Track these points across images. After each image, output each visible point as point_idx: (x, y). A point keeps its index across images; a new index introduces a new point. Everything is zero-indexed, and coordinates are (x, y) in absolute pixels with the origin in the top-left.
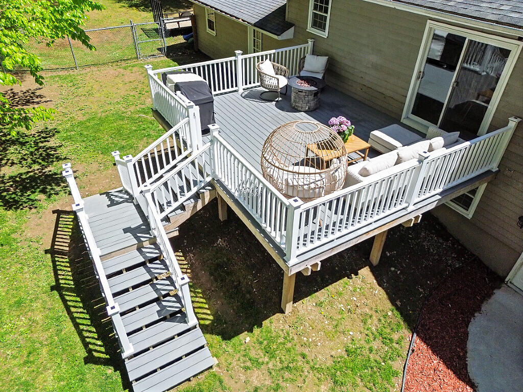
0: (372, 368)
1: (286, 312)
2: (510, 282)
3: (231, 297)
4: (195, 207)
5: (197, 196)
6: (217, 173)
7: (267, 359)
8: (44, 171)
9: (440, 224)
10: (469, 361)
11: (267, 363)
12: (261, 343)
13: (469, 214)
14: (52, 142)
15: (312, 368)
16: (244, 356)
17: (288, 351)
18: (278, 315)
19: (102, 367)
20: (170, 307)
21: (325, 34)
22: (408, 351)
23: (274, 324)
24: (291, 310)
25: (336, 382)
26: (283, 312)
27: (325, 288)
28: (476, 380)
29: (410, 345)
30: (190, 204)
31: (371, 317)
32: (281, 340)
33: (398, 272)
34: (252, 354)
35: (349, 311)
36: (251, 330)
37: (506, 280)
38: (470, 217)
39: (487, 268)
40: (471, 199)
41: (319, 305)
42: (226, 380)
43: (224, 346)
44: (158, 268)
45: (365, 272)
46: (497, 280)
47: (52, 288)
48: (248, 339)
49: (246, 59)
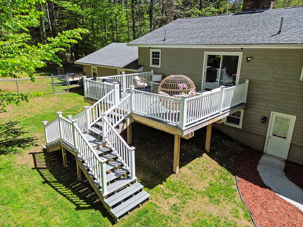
0: (224, 189)
1: (177, 173)
2: (266, 153)
3: (146, 171)
4: (123, 127)
5: (124, 121)
6: (133, 109)
7: (174, 193)
8: (16, 138)
9: (229, 137)
10: (263, 180)
11: (175, 195)
12: (169, 187)
13: (240, 126)
14: (16, 127)
15: (198, 193)
16: (163, 194)
17: (183, 188)
18: (173, 175)
19: (88, 210)
20: (120, 173)
21: (159, 66)
22: (236, 182)
23: (172, 178)
24: (178, 172)
25: (210, 197)
26: (175, 173)
27: (191, 162)
28: (269, 186)
29: (236, 180)
30: (121, 126)
31: (215, 171)
32: (178, 185)
33: (219, 154)
34: (166, 192)
35: (205, 170)
36: (161, 183)
37: (264, 152)
38: (241, 128)
39: (255, 150)
40: (239, 119)
41: (190, 168)
42: (158, 204)
43: (151, 191)
44: (110, 156)
45: (205, 155)
46: (260, 153)
47: (44, 183)
48: (162, 187)
49: (126, 76)
